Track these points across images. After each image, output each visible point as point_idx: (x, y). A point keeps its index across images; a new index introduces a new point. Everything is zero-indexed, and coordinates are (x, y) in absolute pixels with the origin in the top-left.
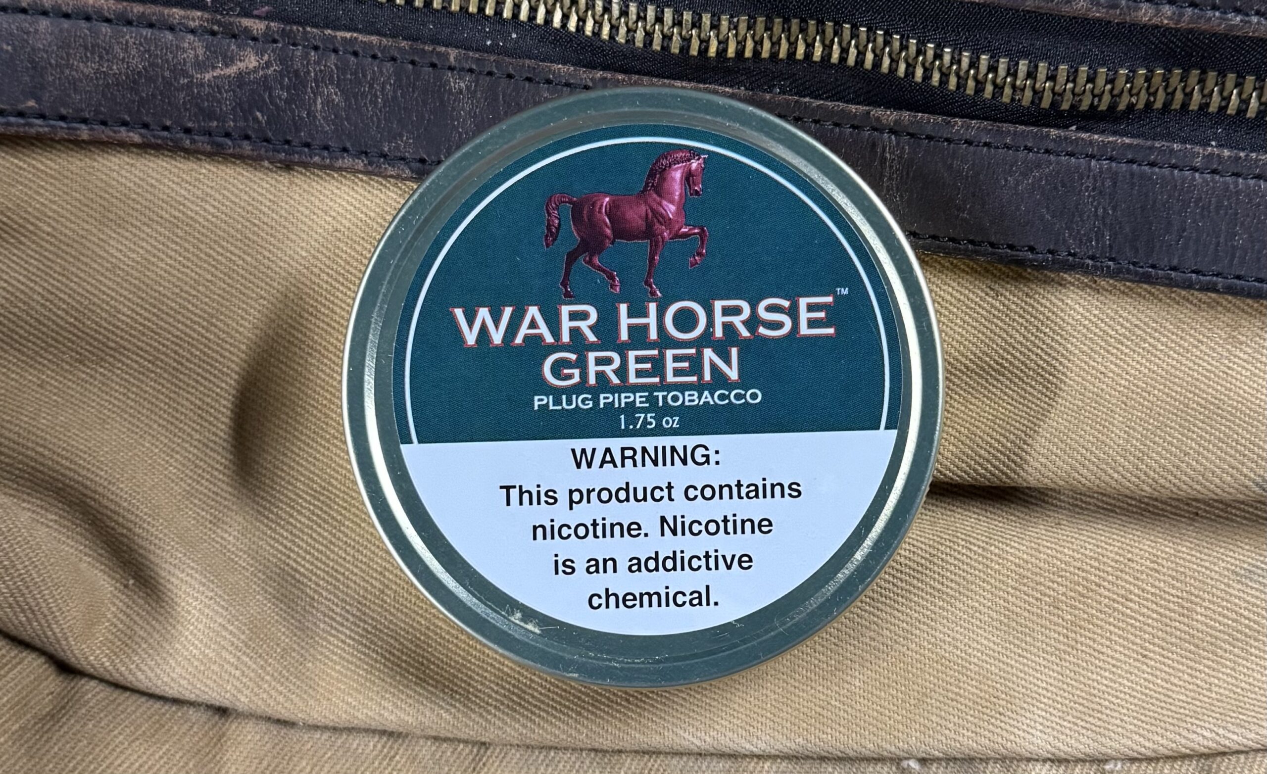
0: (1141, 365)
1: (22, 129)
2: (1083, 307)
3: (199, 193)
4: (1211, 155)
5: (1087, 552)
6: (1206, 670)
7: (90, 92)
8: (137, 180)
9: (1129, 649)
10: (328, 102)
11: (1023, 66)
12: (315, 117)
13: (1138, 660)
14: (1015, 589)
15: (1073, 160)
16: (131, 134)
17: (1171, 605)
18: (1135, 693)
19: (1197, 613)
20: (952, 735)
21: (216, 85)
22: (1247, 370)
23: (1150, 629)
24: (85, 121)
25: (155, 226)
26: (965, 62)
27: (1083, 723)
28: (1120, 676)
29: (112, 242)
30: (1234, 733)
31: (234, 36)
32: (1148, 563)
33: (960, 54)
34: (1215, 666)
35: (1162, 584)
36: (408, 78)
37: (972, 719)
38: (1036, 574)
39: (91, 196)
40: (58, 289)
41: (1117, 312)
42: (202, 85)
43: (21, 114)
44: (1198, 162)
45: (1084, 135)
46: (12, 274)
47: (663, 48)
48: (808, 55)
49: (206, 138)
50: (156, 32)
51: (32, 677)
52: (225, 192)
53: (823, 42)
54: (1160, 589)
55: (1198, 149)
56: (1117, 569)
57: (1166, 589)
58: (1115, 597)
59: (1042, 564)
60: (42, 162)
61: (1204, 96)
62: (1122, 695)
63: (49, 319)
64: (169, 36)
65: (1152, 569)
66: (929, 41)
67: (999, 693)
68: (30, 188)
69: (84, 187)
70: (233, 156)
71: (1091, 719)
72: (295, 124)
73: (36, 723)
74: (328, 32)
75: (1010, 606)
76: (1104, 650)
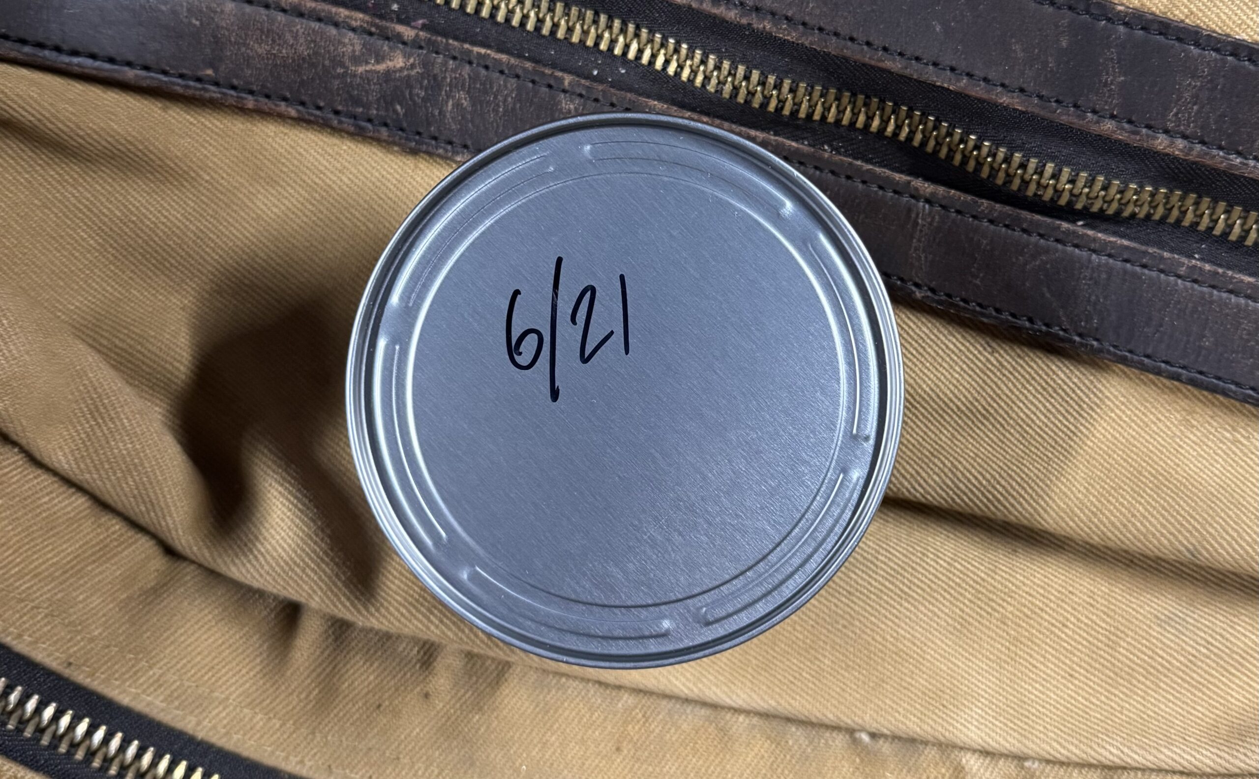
0: (1106, 430)
1: (198, 93)
2: (1065, 374)
3: (338, 165)
4: (1195, 267)
5: (1036, 580)
6: (1121, 695)
7: (260, 69)
8: (288, 147)
9: (1059, 667)
10: (458, 105)
11: (1050, 168)
12: (445, 116)
14: (971, 601)
15: (1077, 251)
16: (290, 109)
17: (1100, 637)
19: (1120, 646)
20: (901, 718)
21: (367, 78)
22: (1195, 450)
23: (1079, 654)
24: (251, 92)
25: (297, 188)
26: (1001, 155)
27: (1012, 725)
28: (1048, 689)
29: (260, 196)
30: (1136, 753)
31: (388, 38)
32: (1085, 598)
33: (997, 149)
34: (1128, 692)
35: (1094, 618)
36: (527, 94)
37: (918, 706)
38: (990, 592)
39: (247, 154)
40: (209, 229)
41: (1092, 382)
42: (354, 76)
43: (199, 80)
44: (1182, 271)
45: (1090, 232)
46: (172, 212)
47: (746, 101)
48: (867, 125)
49: (352, 121)
50: (322, 25)
51: (143, 555)
52: (360, 168)
53: (881, 117)
54: (1092, 621)
55: (1184, 260)
56: (1058, 599)
57: (1098, 622)
58: (1054, 621)
59: (996, 584)
60: (210, 121)
61: (1196, 216)
62: (1048, 706)
63: (198, 253)
64: (333, 31)
65: (1088, 603)
66: (971, 133)
67: (945, 689)
68: (197, 141)
69: (243, 147)
70: (372, 138)
71: (1019, 723)
72: (427, 120)
73: (140, 595)
74: (466, 46)
75: (964, 616)
76: (1038, 665)
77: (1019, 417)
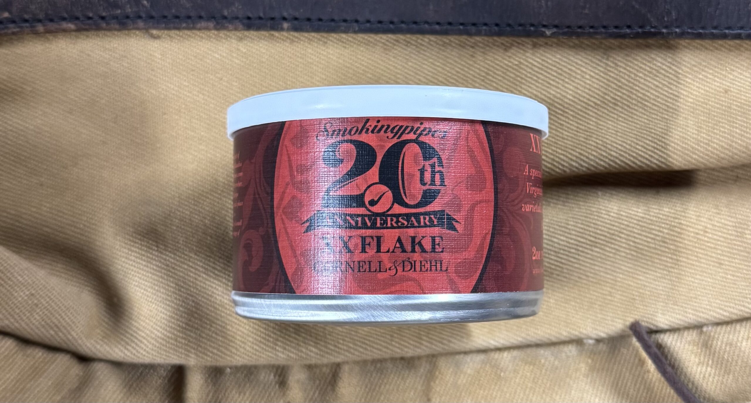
0: (699, 88)
1: (3, 32)
3: (117, 56)
13: (715, 266)
14: (638, 234)
16: (69, 25)
18: (715, 285)
20: (610, 323)
24: (40, 21)
25: (95, 79)
28: (705, 277)
37: (620, 313)
51: (64, 368)
62: (707, 287)
67: (634, 297)
73: (70, 395)
75: (636, 245)
77: (638, 97)
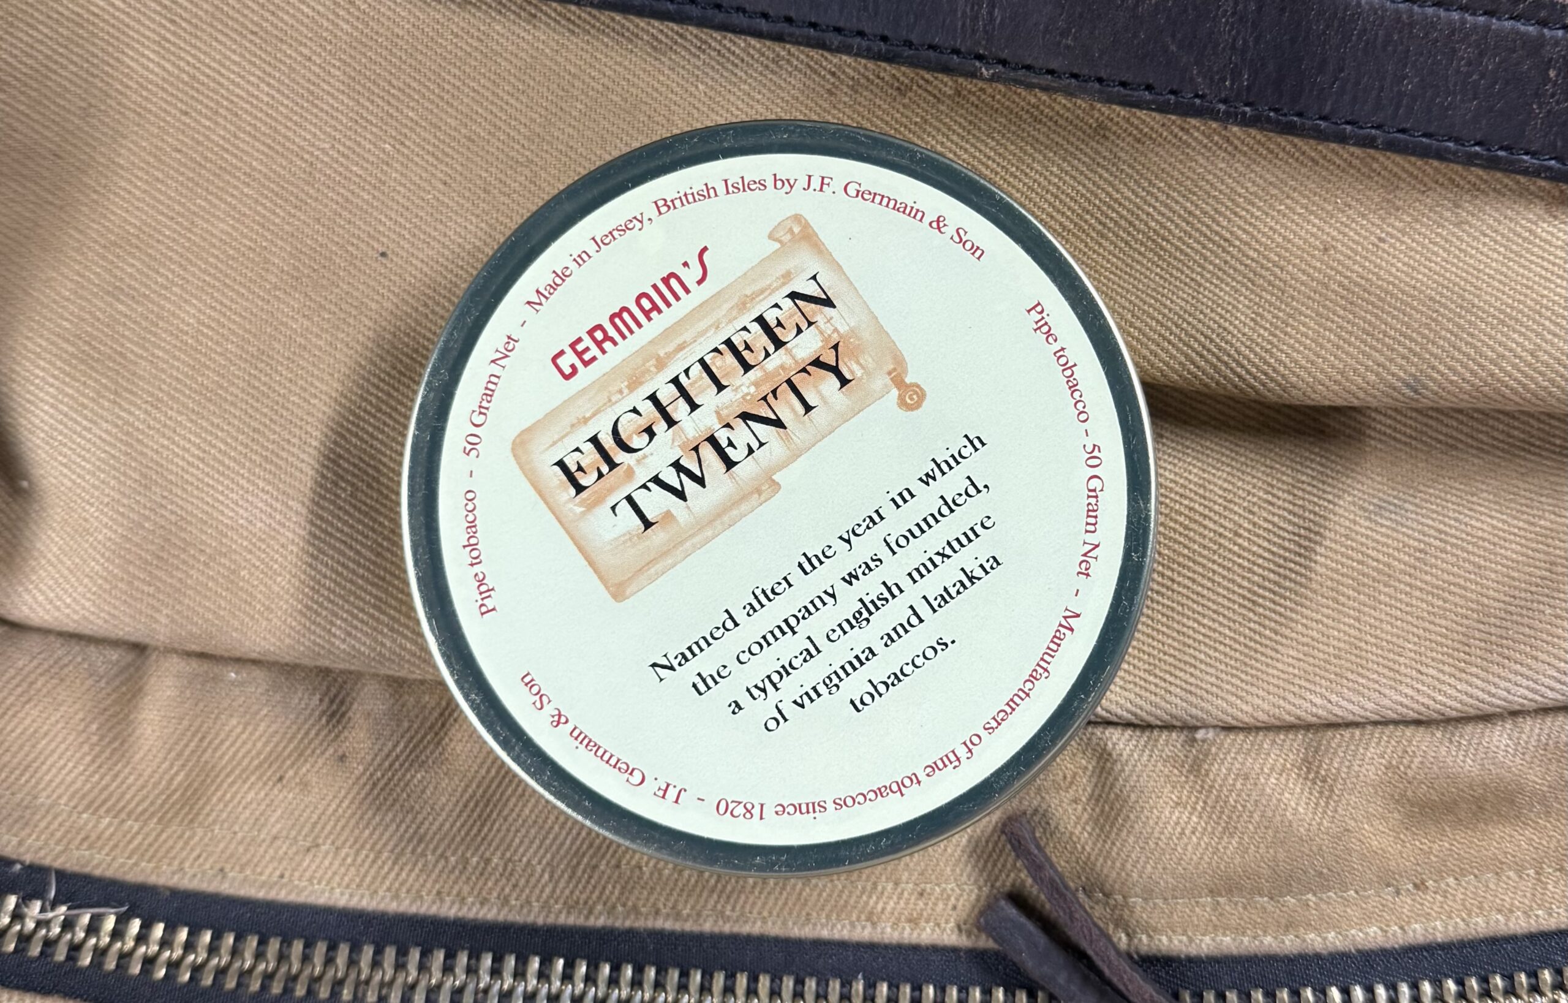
13: (1245, 607)
18: (1237, 646)
19: (1315, 553)
27: (1171, 679)
30: (1348, 699)
32: (1262, 494)
34: (1334, 614)
57: (1281, 524)
